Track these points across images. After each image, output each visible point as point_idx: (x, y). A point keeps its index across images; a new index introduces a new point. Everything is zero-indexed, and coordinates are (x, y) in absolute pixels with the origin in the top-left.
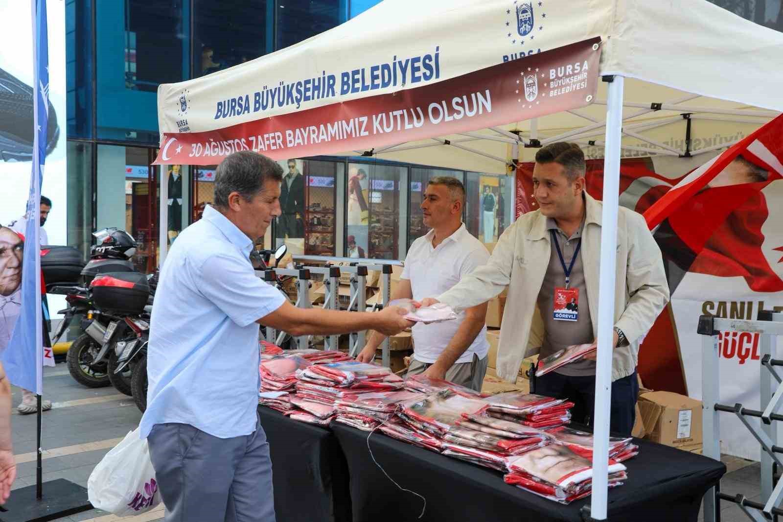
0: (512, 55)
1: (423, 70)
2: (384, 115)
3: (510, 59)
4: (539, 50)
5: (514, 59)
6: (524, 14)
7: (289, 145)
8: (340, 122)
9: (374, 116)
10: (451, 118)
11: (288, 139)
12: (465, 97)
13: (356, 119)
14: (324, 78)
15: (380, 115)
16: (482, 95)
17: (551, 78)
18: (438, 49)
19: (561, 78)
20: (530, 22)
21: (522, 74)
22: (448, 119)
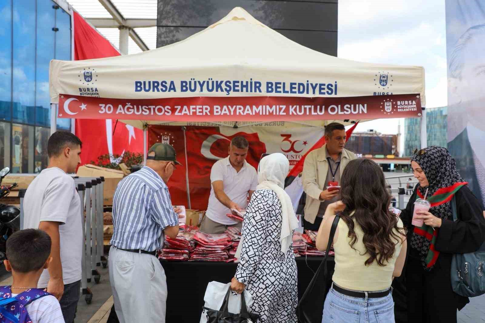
0: (378, 93)
1: (326, 90)
2: (298, 107)
3: (377, 95)
4: (392, 93)
5: (379, 95)
6: (384, 78)
7: (215, 114)
8: (264, 106)
9: (291, 106)
10: (342, 113)
11: (215, 110)
12: (352, 106)
13: (278, 106)
14: (251, 83)
15: (295, 106)
16: (363, 106)
17: (398, 104)
18: (336, 82)
19: (403, 105)
20: (386, 81)
21: (384, 101)
22: (340, 113)
